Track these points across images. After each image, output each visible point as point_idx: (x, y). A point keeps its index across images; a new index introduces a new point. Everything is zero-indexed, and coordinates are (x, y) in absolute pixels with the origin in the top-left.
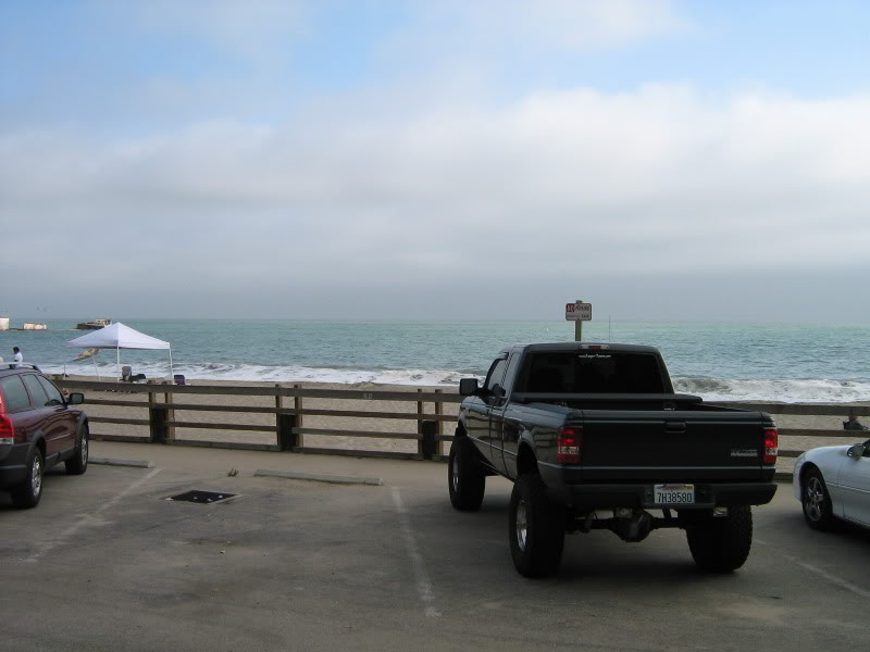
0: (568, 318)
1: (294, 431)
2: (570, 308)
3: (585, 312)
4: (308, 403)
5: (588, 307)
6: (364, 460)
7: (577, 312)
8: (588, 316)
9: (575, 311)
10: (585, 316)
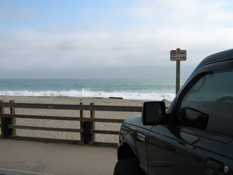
0: (172, 59)
1: (10, 127)
2: (173, 53)
3: (183, 56)
4: (18, 111)
5: (184, 52)
6: (49, 144)
7: (177, 55)
8: (184, 58)
9: (176, 55)
10: (182, 58)
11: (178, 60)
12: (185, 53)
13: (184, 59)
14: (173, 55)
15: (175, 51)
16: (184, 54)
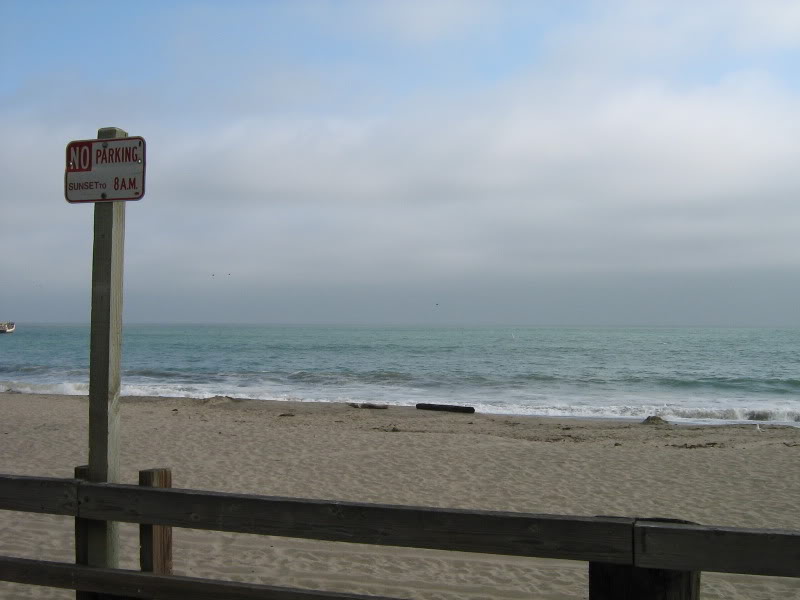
0: (72, 194)
2: (78, 156)
3: (124, 170)
5: (135, 150)
7: (99, 170)
8: (133, 184)
9: (93, 168)
10: (124, 185)
11: (103, 196)
12: (138, 152)
13: (131, 192)
14: (81, 169)
15: (89, 144)
16: (136, 160)
